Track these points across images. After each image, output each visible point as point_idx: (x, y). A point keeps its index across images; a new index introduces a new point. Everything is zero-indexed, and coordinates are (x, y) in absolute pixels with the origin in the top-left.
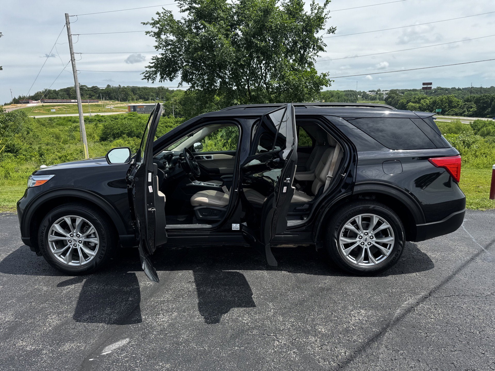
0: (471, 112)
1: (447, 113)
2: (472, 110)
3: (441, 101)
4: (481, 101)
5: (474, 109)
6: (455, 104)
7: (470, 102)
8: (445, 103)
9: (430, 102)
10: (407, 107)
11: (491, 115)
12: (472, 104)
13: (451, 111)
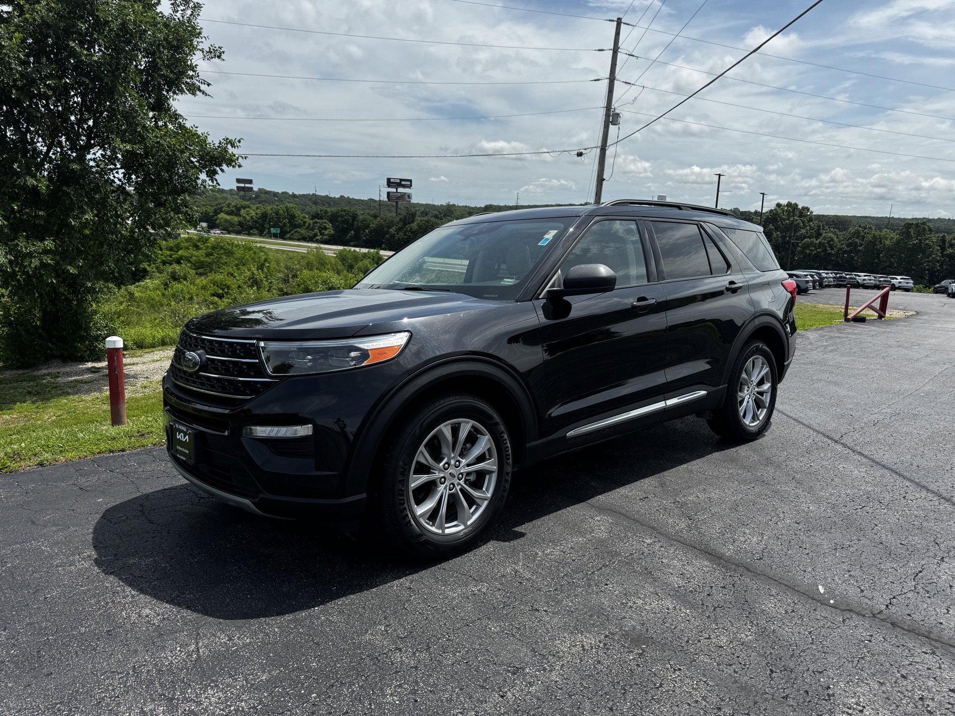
0: (326, 235)
1: (288, 235)
2: (326, 232)
3: (277, 214)
4: (339, 219)
5: (330, 231)
6: (300, 221)
7: (321, 218)
8: (284, 218)
9: (256, 214)
10: (217, 222)
11: (355, 243)
12: (325, 223)
13: (295, 232)
